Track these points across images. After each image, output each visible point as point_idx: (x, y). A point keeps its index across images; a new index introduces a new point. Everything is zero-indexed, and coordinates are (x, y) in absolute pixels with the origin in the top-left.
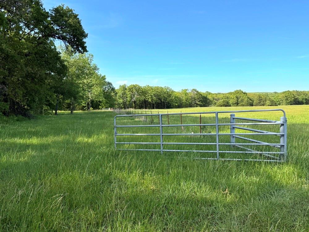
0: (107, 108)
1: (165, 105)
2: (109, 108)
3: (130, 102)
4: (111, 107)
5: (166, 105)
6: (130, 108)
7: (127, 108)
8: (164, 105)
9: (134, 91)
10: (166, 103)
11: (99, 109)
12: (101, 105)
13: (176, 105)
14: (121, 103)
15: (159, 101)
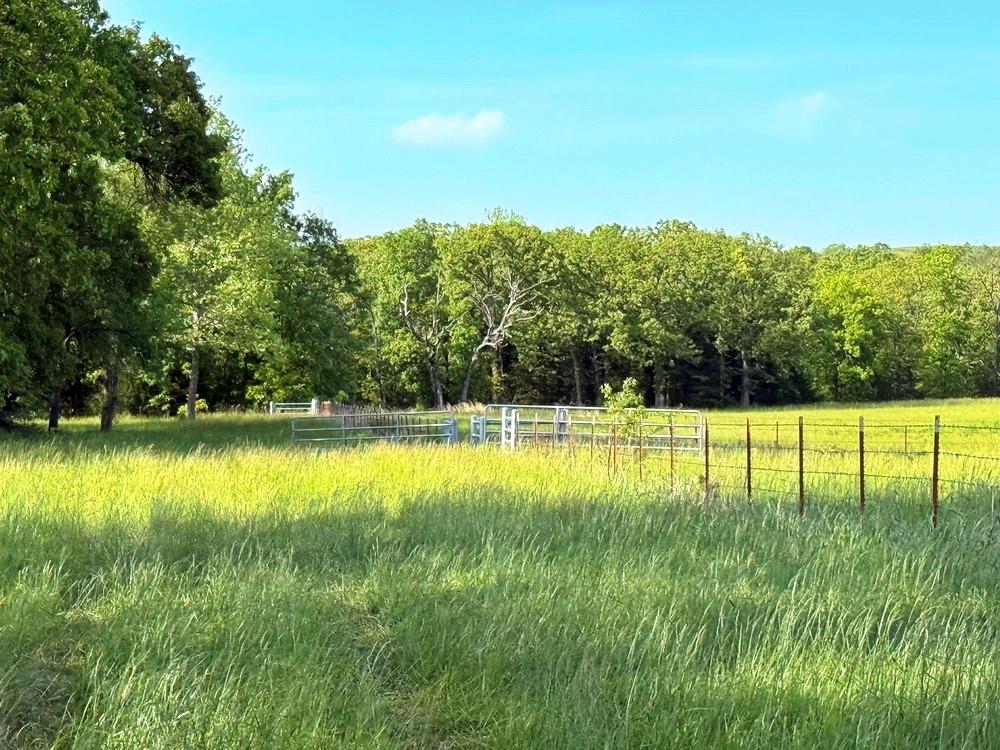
0: (297, 398)
1: (746, 380)
2: (314, 402)
3: (466, 354)
4: (324, 392)
5: (754, 377)
6: (470, 399)
7: (445, 404)
8: (737, 380)
9: (503, 272)
10: (751, 362)
11: (247, 404)
12: (258, 382)
13: (855, 377)
14: (404, 366)
15: (692, 351)
